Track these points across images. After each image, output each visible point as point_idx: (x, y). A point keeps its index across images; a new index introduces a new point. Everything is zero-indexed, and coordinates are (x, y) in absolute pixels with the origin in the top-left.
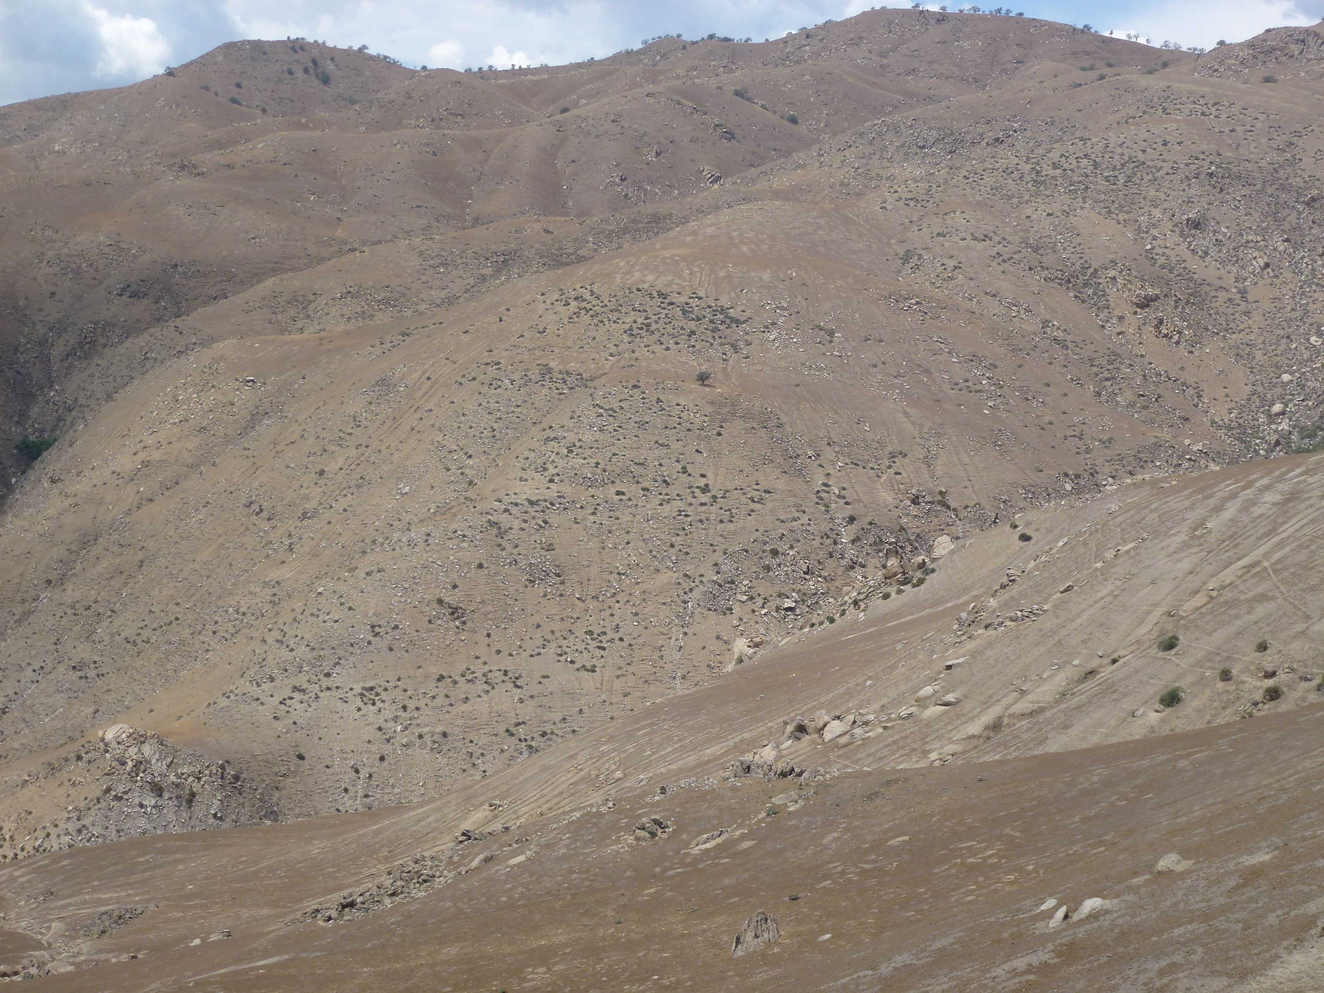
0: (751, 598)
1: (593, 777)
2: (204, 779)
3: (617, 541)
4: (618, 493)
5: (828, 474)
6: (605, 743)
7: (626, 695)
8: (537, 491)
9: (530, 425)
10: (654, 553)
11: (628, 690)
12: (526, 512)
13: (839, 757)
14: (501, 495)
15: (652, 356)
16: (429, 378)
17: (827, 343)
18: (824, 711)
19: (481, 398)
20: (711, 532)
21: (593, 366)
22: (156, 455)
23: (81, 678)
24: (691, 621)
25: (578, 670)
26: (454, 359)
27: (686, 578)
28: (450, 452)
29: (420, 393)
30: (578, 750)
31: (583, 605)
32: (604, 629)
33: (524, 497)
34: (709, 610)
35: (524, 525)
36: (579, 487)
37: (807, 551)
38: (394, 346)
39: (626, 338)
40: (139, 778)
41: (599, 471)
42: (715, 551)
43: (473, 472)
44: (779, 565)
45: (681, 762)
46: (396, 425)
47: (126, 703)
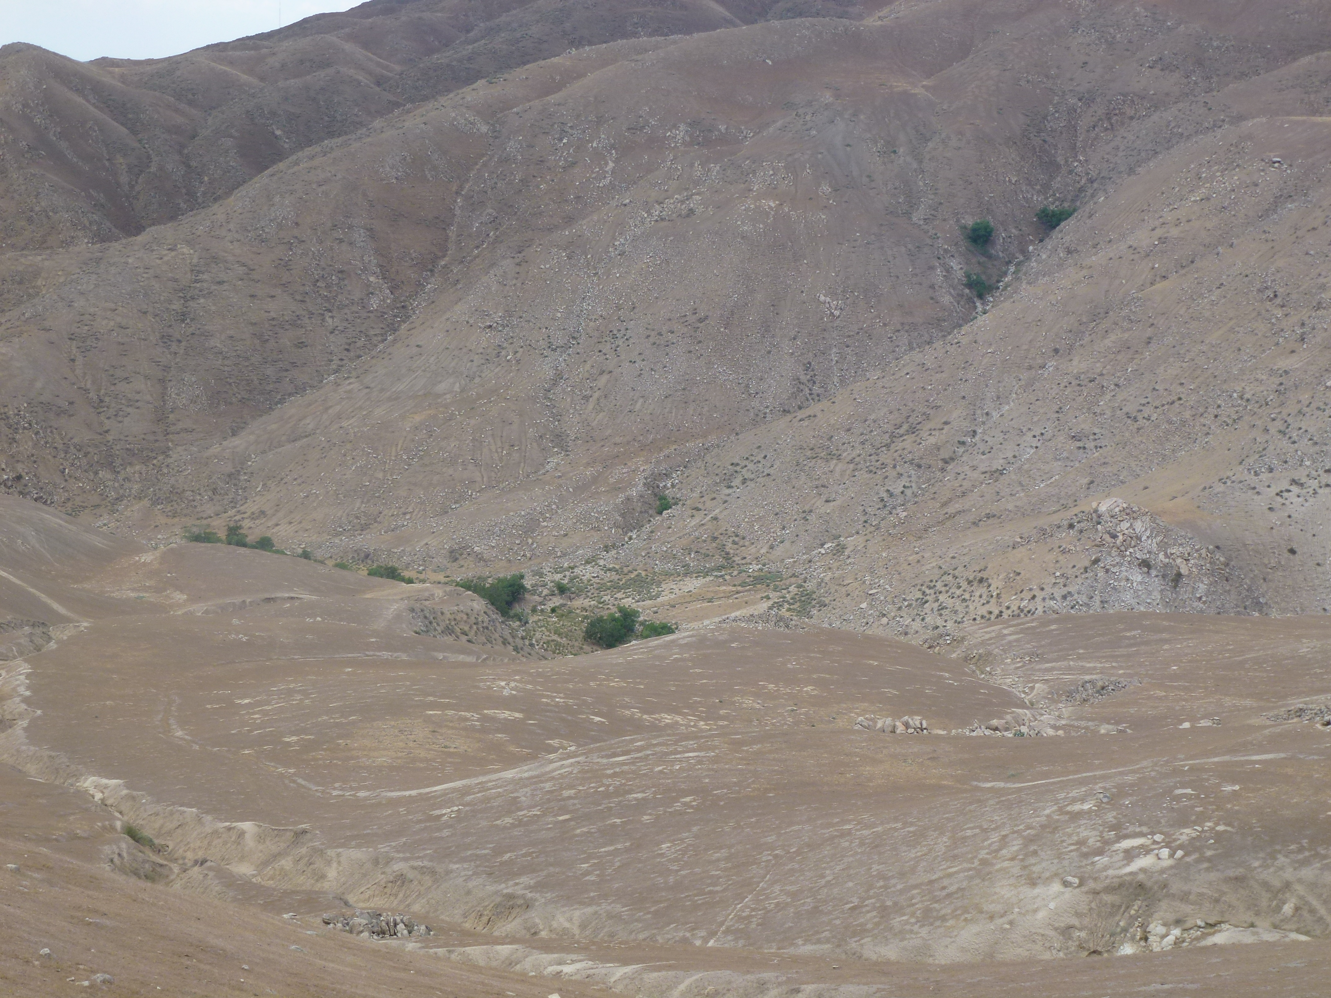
2: (1192, 562)
22: (1174, 232)
23: (1080, 448)
40: (1128, 553)
47: (1121, 478)
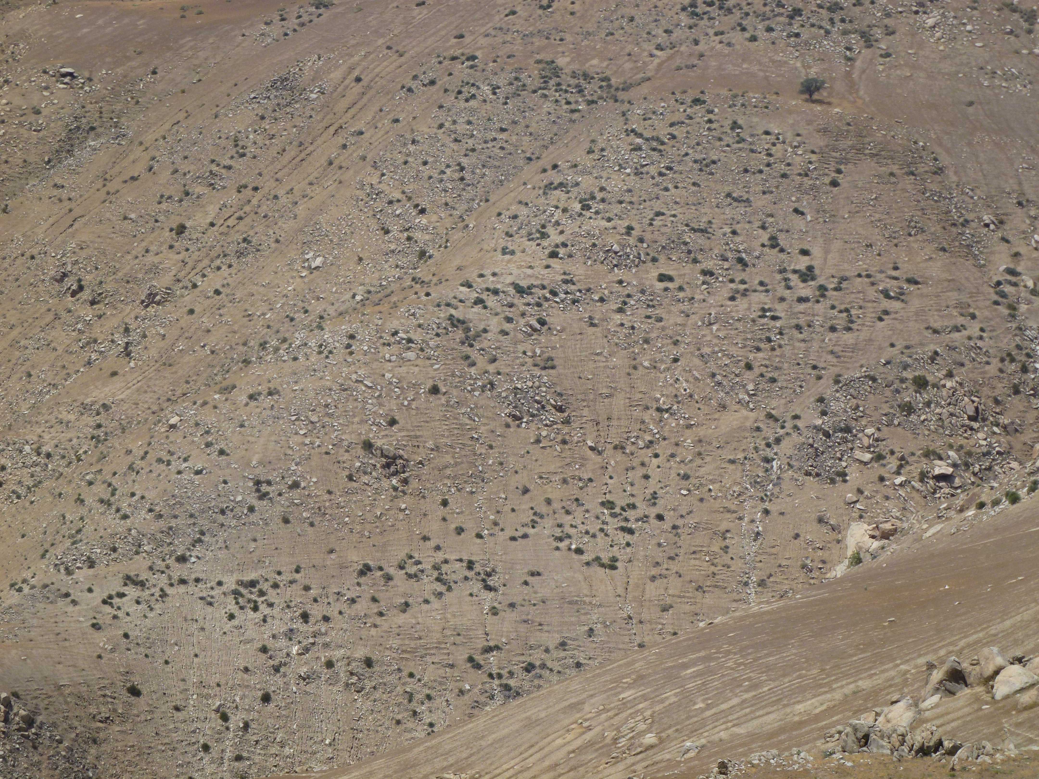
0: (879, 457)
1: (608, 740)
3: (658, 356)
4: (663, 278)
5: (1017, 255)
6: (630, 686)
7: (665, 609)
8: (529, 271)
9: (521, 162)
10: (719, 378)
11: (668, 601)
12: (511, 305)
13: (1018, 725)
14: (472, 275)
15: (727, 50)
16: (358, 80)
17: (1023, 34)
18: (995, 649)
19: (442, 114)
20: (815, 345)
21: (628, 66)
24: (777, 490)
25: (588, 564)
26: (400, 48)
27: (771, 422)
28: (390, 202)
29: (343, 104)
30: (584, 696)
31: (598, 459)
32: (632, 500)
33: (509, 280)
34: (808, 474)
35: (507, 327)
36: (598, 267)
37: (976, 382)
38: (303, 25)
39: (684, 19)
41: (632, 241)
42: (819, 378)
43: (427, 237)
44: (928, 404)
45: (755, 723)
46: (303, 155)
